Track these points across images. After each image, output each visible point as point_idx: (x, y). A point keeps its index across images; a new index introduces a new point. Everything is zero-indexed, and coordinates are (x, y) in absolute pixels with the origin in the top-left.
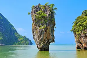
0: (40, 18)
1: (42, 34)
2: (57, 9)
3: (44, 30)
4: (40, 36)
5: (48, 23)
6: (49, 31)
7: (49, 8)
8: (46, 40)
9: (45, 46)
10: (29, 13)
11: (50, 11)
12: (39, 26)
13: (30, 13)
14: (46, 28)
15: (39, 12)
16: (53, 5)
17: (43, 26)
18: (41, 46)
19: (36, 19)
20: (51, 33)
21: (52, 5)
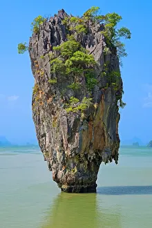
0: (69, 70)
1: (75, 131)
2: (129, 33)
3: (83, 115)
4: (69, 140)
5: (97, 88)
6: (101, 118)
7: (102, 28)
8: (91, 152)
9: (85, 175)
10: (22, 48)
11: (105, 40)
12: (66, 101)
13: (27, 45)
14: (92, 107)
15: (63, 44)
16: (115, 19)
17: (80, 101)
18: (72, 173)
19: (54, 71)
20: (108, 127)
21: (113, 17)
